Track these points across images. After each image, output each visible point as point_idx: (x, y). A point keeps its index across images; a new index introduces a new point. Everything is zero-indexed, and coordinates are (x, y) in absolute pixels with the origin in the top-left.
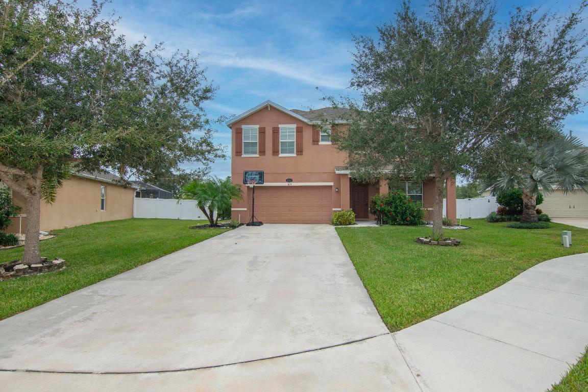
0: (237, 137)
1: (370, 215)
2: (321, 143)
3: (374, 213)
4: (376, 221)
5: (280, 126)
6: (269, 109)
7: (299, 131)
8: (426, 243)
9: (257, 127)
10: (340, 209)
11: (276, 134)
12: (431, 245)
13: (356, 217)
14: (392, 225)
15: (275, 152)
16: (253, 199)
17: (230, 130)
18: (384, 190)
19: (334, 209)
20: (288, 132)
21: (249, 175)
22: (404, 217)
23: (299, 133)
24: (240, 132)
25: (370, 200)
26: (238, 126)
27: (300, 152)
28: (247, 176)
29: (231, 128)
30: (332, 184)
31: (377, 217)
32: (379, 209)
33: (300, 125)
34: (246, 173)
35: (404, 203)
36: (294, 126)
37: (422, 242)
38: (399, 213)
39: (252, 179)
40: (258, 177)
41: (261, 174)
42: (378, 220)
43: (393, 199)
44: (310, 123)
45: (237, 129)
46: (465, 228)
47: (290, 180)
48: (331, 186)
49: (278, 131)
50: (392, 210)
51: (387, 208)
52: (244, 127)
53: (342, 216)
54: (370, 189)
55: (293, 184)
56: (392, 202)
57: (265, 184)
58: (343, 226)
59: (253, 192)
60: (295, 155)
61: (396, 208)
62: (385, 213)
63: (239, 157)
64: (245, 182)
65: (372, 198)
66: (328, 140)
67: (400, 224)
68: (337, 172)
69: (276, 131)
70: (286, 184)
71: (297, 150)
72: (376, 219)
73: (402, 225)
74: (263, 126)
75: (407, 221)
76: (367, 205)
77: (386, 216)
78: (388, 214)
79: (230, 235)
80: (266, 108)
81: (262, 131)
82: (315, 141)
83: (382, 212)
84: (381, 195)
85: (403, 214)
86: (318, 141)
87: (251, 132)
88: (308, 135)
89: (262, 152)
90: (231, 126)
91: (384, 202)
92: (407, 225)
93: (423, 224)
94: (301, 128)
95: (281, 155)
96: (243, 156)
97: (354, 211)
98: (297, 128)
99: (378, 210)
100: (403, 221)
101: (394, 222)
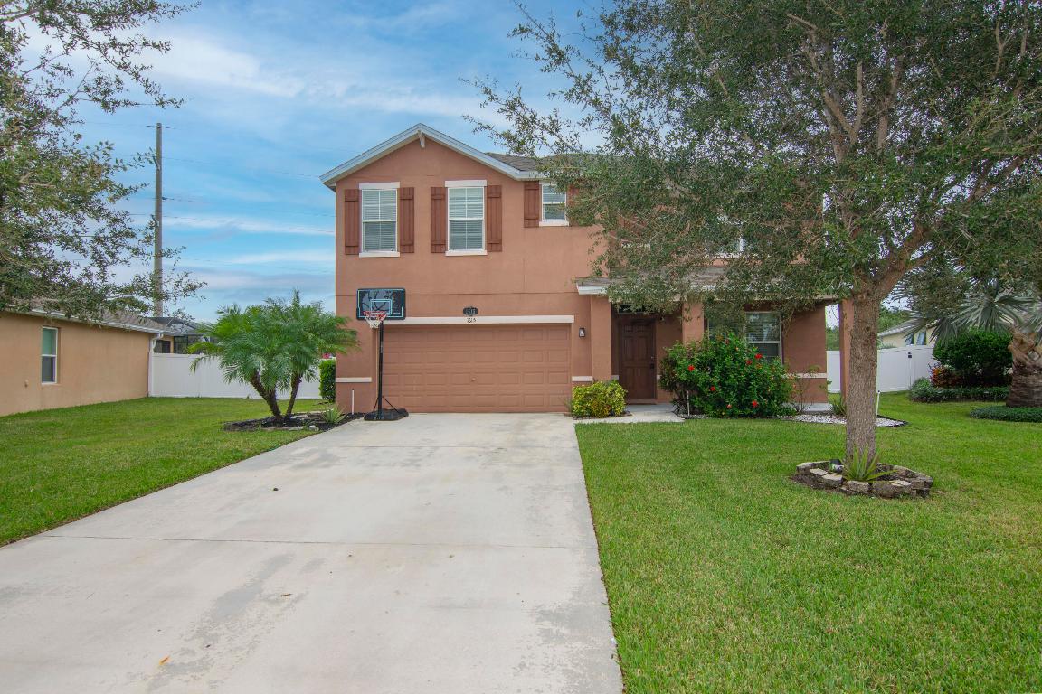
0: (348, 210)
1: (660, 392)
2: (543, 223)
3: (671, 387)
4: (676, 407)
5: (450, 184)
6: (423, 146)
7: (493, 195)
8: (830, 486)
9: (394, 186)
10: (589, 379)
11: (438, 202)
12: (848, 493)
13: (626, 396)
14: (715, 416)
15: (438, 245)
16: (381, 355)
17: (333, 194)
18: (693, 331)
19: (575, 379)
20: (466, 198)
21: (370, 298)
22: (744, 398)
23: (494, 200)
24: (355, 198)
25: (659, 357)
26: (349, 186)
27: (495, 244)
28: (365, 299)
29: (334, 189)
30: (570, 319)
31: (677, 398)
32: (683, 377)
33: (496, 181)
34: (362, 294)
35: (743, 364)
36: (482, 183)
37: (818, 484)
38: (732, 387)
39: (378, 308)
40: (391, 302)
41: (399, 297)
42: (682, 405)
43: (717, 354)
44: (517, 177)
45: (348, 192)
46: (893, 423)
47: (470, 311)
48: (569, 325)
49: (444, 196)
50: (716, 379)
51: (703, 377)
52: (364, 187)
53: (594, 395)
54: (661, 330)
55: (479, 320)
56: (714, 360)
57: (409, 321)
58: (597, 421)
59: (381, 339)
60: (483, 252)
61: (724, 374)
62: (696, 388)
63: (352, 258)
64: (360, 315)
65: (665, 350)
66: (560, 217)
67: (732, 416)
68: (583, 290)
69: (438, 196)
70: (464, 320)
71: (488, 239)
72: (674, 402)
73: (740, 416)
74: (409, 185)
75: (751, 407)
76: (653, 366)
77: (700, 393)
78: (706, 390)
79: (296, 452)
80: (417, 141)
81: (407, 197)
82: (531, 220)
83: (690, 384)
84: (686, 343)
85: (743, 389)
86: (537, 219)
87: (380, 197)
88: (513, 204)
89: (407, 246)
90: (335, 184)
91: (697, 360)
92: (751, 416)
93: (789, 413)
94: (498, 188)
95: (450, 252)
96: (362, 255)
97: (620, 382)
98: (487, 188)
99: (679, 380)
100: (741, 407)
101: (719, 408)
